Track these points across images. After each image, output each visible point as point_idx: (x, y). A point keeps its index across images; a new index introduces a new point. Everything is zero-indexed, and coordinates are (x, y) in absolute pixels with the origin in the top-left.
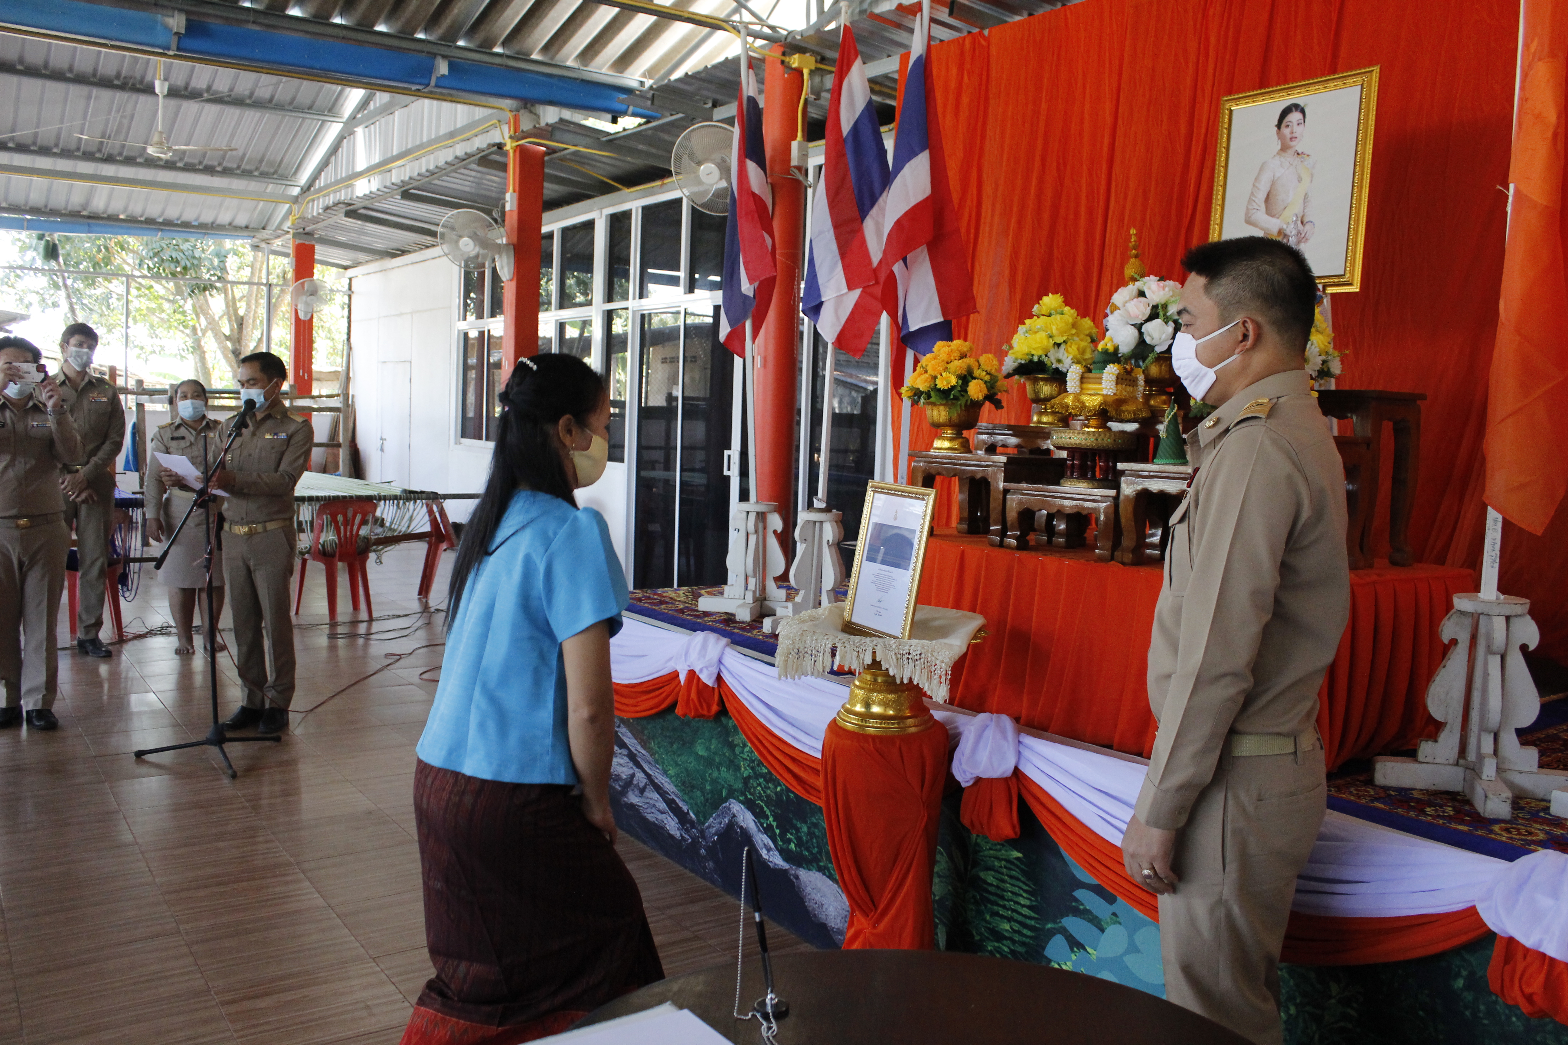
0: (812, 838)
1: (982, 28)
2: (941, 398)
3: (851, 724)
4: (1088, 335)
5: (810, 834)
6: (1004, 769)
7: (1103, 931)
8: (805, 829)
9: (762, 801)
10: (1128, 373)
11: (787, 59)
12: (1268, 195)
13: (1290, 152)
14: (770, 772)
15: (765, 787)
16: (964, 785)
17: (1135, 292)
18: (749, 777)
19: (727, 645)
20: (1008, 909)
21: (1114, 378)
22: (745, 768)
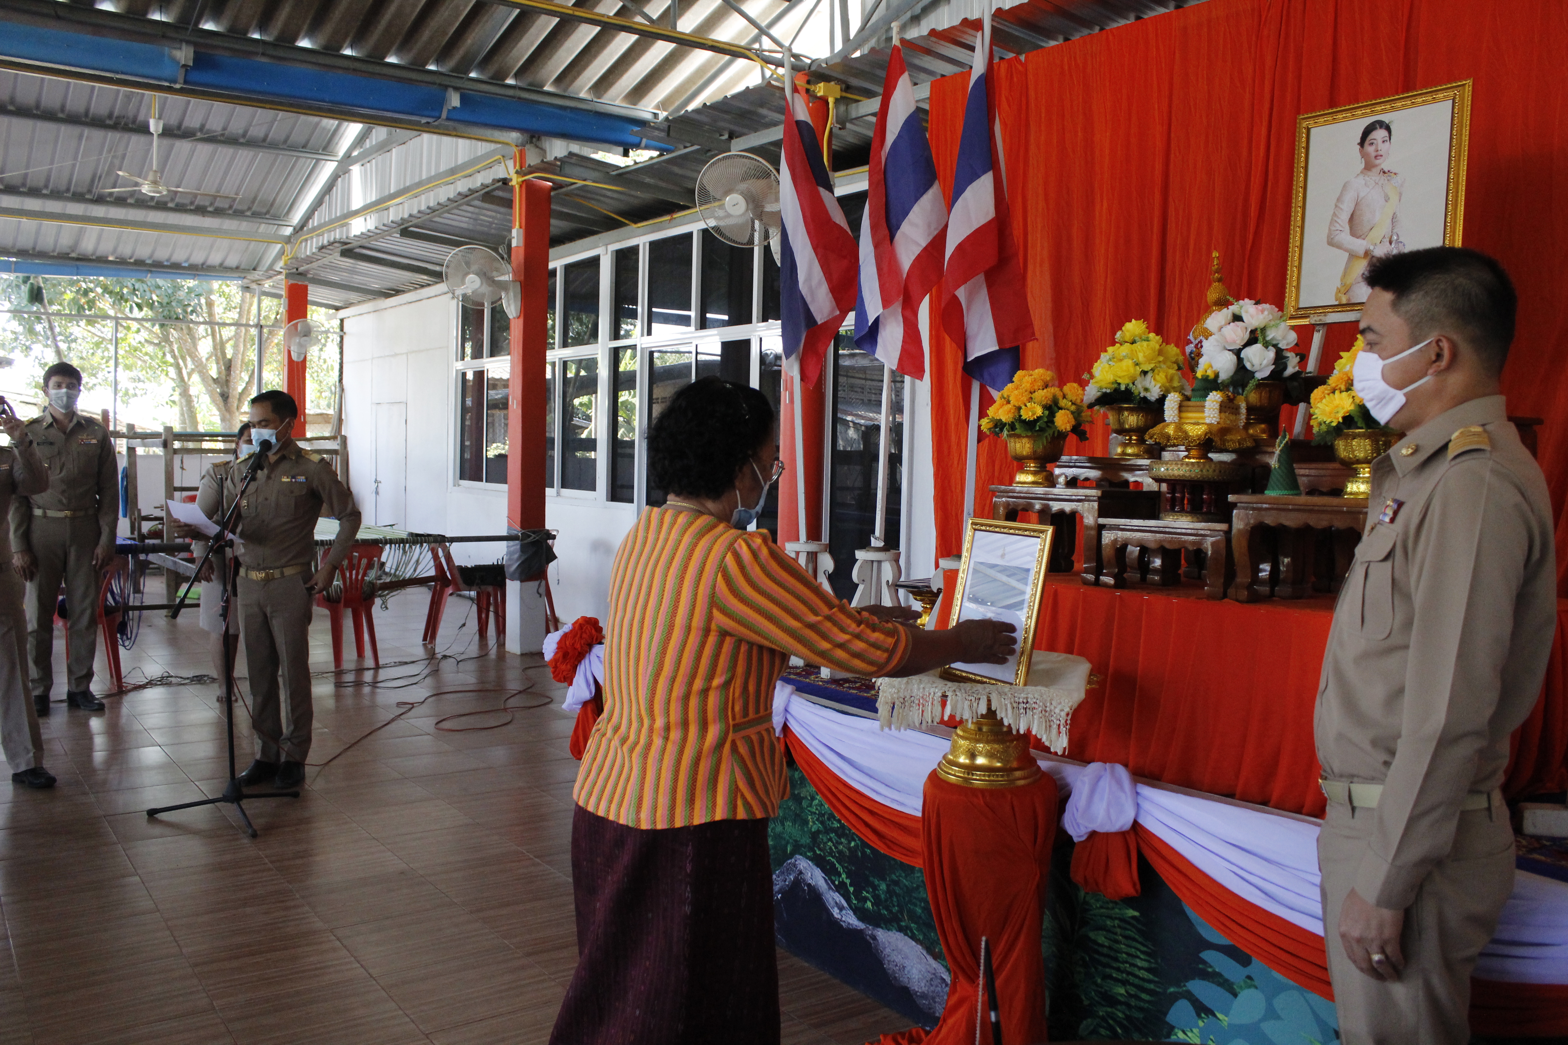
0: (891, 897)
1: (1019, 53)
2: (1026, 430)
3: (954, 776)
4: (1174, 363)
5: (889, 892)
6: (1121, 821)
7: (1235, 995)
8: (883, 886)
9: (833, 857)
10: (1231, 400)
11: (812, 88)
12: (1352, 215)
13: (1376, 171)
14: (843, 826)
15: (837, 842)
16: (1076, 840)
17: (1230, 317)
18: (818, 832)
19: (792, 693)
20: (1122, 972)
21: (1217, 406)
22: (814, 823)
